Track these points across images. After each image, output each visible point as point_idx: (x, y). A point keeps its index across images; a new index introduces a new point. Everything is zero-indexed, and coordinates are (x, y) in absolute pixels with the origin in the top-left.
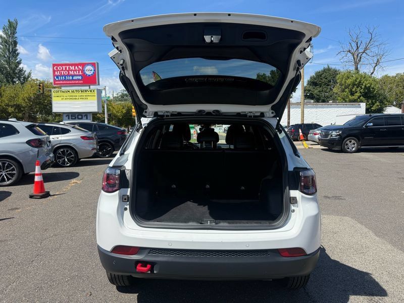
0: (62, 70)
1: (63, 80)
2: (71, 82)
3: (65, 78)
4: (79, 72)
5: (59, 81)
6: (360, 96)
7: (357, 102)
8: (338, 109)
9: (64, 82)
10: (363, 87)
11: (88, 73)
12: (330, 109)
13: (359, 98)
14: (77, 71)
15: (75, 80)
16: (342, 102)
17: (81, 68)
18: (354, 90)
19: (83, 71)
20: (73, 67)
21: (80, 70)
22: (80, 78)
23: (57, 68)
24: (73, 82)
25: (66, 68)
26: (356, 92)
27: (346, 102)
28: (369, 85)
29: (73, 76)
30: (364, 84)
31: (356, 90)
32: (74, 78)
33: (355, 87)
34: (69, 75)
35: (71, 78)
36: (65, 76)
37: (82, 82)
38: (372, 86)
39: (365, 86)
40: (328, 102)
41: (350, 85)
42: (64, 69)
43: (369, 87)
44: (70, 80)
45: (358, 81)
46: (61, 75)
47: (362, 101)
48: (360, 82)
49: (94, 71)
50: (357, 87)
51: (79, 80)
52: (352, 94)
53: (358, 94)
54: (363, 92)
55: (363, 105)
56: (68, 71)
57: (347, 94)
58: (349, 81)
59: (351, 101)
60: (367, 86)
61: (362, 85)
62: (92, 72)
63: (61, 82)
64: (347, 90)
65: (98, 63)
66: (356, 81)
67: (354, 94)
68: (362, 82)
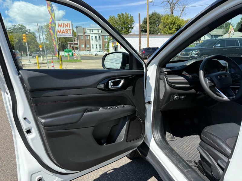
6: (175, 31)
8: (163, 39)
10: (177, 25)
13: (174, 32)
16: (164, 34)
26: (173, 28)
27: (166, 34)
28: (180, 24)
30: (177, 23)
31: (172, 26)
33: (172, 24)
38: (182, 24)
39: (178, 25)
40: (157, 34)
41: (169, 23)
43: (180, 25)
45: (174, 21)
48: (175, 22)
53: (174, 29)
54: (177, 28)
57: (167, 29)
58: (169, 21)
60: (179, 24)
61: (176, 23)
64: (167, 27)
66: (173, 21)
67: (171, 29)
68: (176, 22)
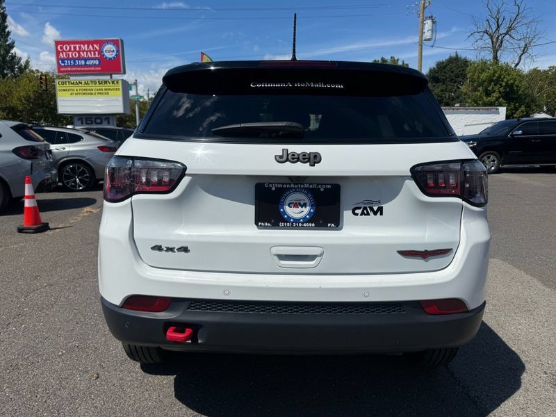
0: (70, 50)
1: (71, 66)
2: (83, 69)
3: (75, 62)
4: (95, 54)
5: (65, 66)
6: (499, 98)
7: (494, 106)
8: (467, 116)
9: (74, 69)
10: (504, 84)
11: (109, 55)
12: (456, 115)
13: (497, 100)
14: (92, 53)
15: (90, 66)
16: (473, 106)
17: (98, 48)
18: (490, 88)
19: (100, 52)
20: (86, 46)
21: (96, 50)
22: (97, 62)
23: (61, 48)
24: (86, 69)
25: (75, 48)
26: (494, 92)
27: (478, 105)
28: (512, 81)
29: (86, 60)
30: (505, 80)
31: (493, 88)
32: (88, 63)
33: (493, 84)
34: (80, 58)
35: (83, 62)
36: (74, 59)
37: (99, 69)
38: (516, 83)
39: (507, 83)
40: (453, 105)
41: (484, 81)
42: (72, 49)
43: (512, 84)
44: (81, 66)
45: (497, 75)
46: (68, 59)
47: (501, 105)
48: (499, 77)
49: (118, 51)
50: (495, 85)
51: (95, 66)
52: (488, 94)
53: (496, 95)
54: (504, 92)
55: (503, 111)
56: (79, 52)
57: (481, 94)
58: (484, 76)
59: (485, 104)
60: (509, 82)
61: (503, 81)
62: (114, 54)
63: (69, 69)
64: (480, 88)
65: (122, 41)
66: (494, 76)
67: (490, 94)
68: (502, 77)
